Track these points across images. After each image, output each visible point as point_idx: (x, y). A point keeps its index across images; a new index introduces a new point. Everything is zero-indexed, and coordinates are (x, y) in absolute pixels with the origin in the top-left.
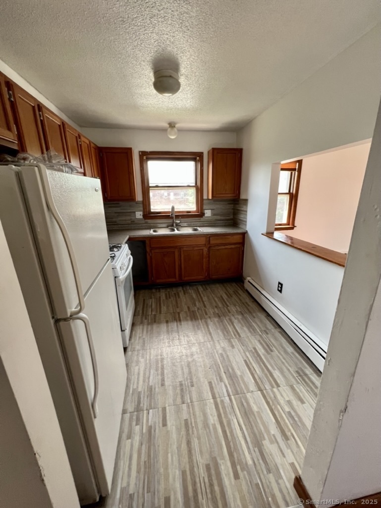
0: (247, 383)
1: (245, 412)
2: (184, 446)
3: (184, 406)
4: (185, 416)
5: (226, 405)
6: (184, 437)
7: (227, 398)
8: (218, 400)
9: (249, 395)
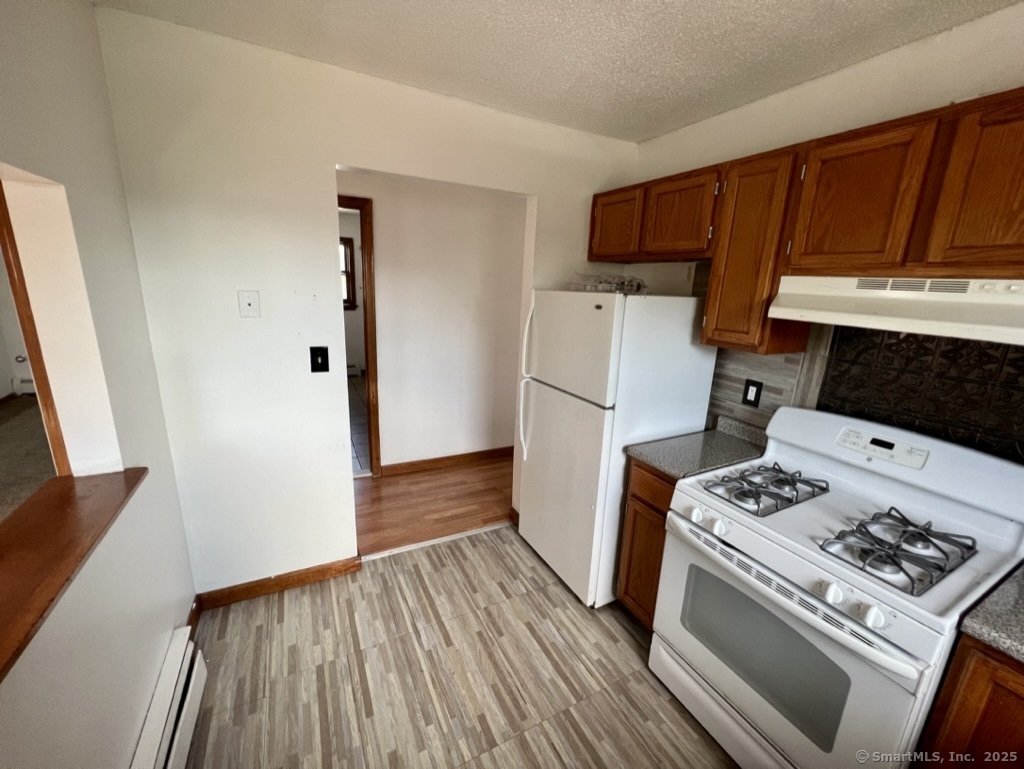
0: (381, 659)
1: (394, 615)
2: (471, 574)
3: (483, 605)
4: (479, 597)
5: (422, 618)
6: (473, 579)
7: (420, 626)
8: (434, 621)
9: (383, 638)
